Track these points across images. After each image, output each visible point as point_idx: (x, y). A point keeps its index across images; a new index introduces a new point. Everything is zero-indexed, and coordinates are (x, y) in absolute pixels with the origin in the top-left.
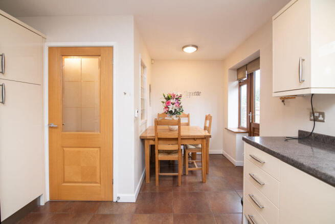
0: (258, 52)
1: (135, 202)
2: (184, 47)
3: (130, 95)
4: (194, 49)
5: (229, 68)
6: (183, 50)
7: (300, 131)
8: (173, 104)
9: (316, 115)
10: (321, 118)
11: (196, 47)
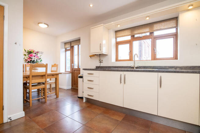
0: (80, 38)
1: (24, 116)
2: (39, 23)
3: (20, 45)
4: (46, 26)
5: (61, 41)
6: (38, 25)
7: (96, 67)
8: (35, 56)
9: (101, 61)
10: (102, 62)
11: (48, 25)
